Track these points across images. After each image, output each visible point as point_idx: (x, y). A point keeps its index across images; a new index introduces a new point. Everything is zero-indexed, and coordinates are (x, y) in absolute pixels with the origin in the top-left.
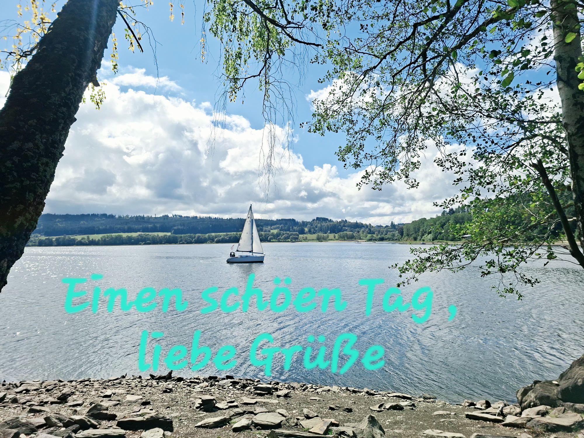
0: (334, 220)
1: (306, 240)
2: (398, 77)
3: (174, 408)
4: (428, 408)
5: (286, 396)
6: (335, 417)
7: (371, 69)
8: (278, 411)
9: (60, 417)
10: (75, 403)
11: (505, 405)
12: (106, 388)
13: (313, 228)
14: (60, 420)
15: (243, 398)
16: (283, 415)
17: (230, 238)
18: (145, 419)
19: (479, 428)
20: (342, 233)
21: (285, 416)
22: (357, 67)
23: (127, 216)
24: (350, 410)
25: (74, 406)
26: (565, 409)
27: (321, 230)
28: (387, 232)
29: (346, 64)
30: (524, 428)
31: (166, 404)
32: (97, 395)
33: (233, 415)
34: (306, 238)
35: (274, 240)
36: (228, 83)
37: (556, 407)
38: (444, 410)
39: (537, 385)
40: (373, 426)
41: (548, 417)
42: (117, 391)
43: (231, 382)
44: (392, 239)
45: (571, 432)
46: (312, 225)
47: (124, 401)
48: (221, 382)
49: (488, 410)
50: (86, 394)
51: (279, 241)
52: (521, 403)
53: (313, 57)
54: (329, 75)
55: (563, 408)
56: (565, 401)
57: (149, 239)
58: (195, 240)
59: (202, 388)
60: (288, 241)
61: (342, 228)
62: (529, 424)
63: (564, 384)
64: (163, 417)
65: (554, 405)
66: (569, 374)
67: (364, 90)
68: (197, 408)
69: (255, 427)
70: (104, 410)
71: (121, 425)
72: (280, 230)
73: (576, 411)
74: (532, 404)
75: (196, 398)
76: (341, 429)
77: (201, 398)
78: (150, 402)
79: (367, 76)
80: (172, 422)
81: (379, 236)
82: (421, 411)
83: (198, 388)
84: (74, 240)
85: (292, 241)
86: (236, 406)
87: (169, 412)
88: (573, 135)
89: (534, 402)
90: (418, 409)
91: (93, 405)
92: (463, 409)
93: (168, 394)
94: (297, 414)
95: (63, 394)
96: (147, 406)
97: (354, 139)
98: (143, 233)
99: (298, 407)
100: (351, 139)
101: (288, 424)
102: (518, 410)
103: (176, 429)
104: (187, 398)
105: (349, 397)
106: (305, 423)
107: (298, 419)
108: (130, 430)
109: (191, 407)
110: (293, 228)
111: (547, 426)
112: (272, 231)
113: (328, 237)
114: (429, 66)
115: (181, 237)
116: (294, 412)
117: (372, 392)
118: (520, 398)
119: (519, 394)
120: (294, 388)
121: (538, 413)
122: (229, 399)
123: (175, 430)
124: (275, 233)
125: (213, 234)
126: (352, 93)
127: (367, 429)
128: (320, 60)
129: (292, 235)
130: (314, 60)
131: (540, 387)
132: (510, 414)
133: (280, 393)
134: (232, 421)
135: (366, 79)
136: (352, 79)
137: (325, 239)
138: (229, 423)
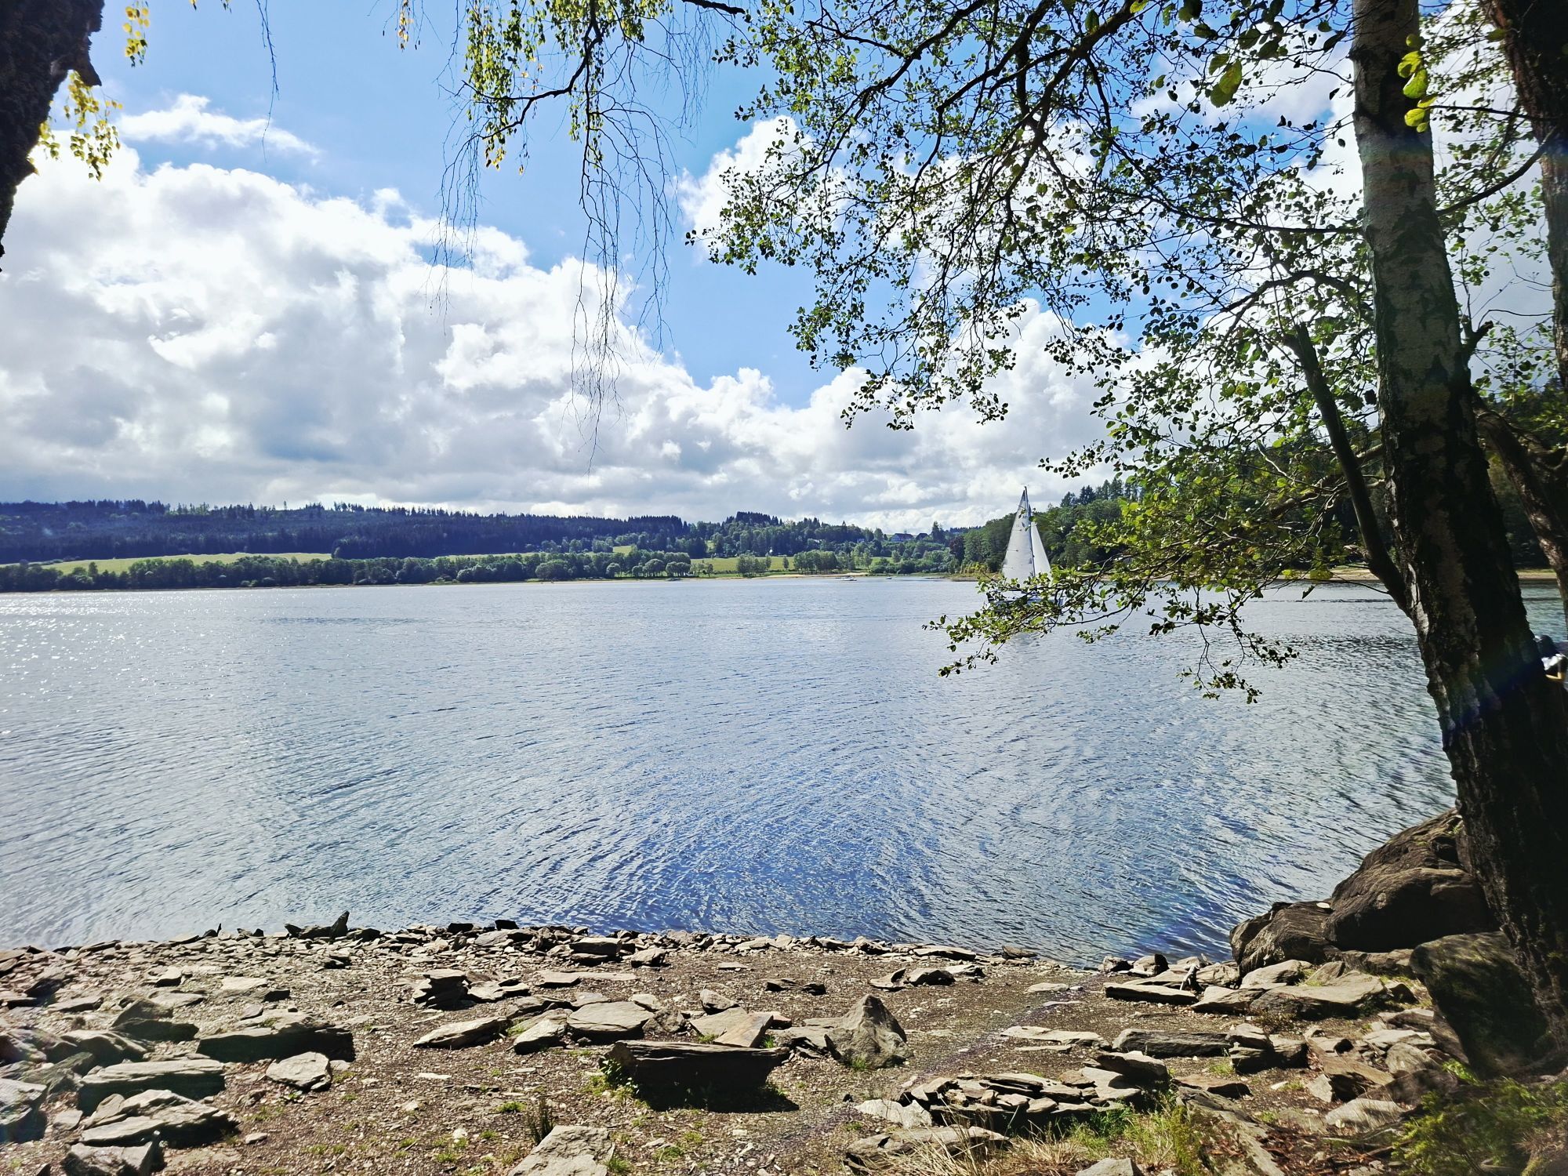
0: (786, 519)
1: (710, 572)
2: (953, 113)
3: (357, 1003)
4: (1014, 977)
5: (656, 963)
6: (783, 1007)
7: (880, 87)
8: (635, 997)
9: (38, 1035)
10: (79, 1002)
11: (1203, 965)
12: (163, 964)
13: (729, 541)
14: (39, 1044)
15: (541, 972)
16: (647, 1008)
17: (500, 567)
18: (275, 1032)
19: (1138, 1017)
20: (804, 554)
21: (654, 1011)
22: (844, 80)
23: (204, 507)
24: (819, 990)
25: (74, 1010)
26: (1343, 966)
27: (750, 545)
28: (922, 549)
29: (812, 70)
30: (1244, 1013)
31: (333, 995)
32: (141, 982)
33: (516, 1014)
34: (711, 567)
35: (623, 574)
36: (482, 113)
37: (1323, 963)
38: (1053, 981)
39: (1281, 912)
40: (876, 1022)
41: (1302, 985)
42: (195, 968)
43: (510, 936)
44: (935, 569)
45: (1355, 1018)
46: (725, 534)
47: (216, 992)
48: (483, 939)
49: (1162, 977)
50: (109, 979)
51: (637, 577)
52: (1240, 956)
53: (720, 43)
54: (765, 98)
55: (1340, 963)
56: (1344, 948)
57: (268, 572)
58: (401, 575)
59: (430, 953)
60: (662, 577)
61: (805, 541)
62: (1256, 1004)
63: (1345, 907)
64: (326, 1025)
65: (1316, 956)
66: (1357, 885)
67: (860, 146)
68: (418, 1000)
69: (574, 1039)
70: (162, 1016)
71: (209, 1048)
72: (640, 547)
73: (1372, 969)
74: (1267, 957)
75: (416, 978)
76: (796, 1032)
77: (427, 976)
78: (288, 992)
79: (870, 106)
80: (350, 1037)
81: (902, 561)
82: (996, 987)
83: (419, 954)
84: (52, 574)
85: (671, 577)
86: (525, 993)
87: (342, 1013)
88: (1386, 258)
89: (1270, 952)
90: (991, 981)
91: (129, 1005)
92: (1101, 978)
93: (338, 973)
94: (685, 1004)
95: (43, 981)
96: (282, 1003)
97: (836, 288)
98: (251, 555)
99: (688, 987)
100: (827, 288)
101: (660, 1029)
102: (1233, 974)
103: (363, 1053)
104: (392, 980)
105: (819, 961)
106: (704, 1024)
107: (687, 1016)
108: (236, 1061)
109: (401, 1000)
110: (673, 540)
111: (1301, 1007)
112: (616, 550)
113: (768, 564)
114: (1034, 84)
115: (362, 566)
116: (677, 999)
117: (877, 946)
118: (1238, 946)
119: (1237, 936)
120: (676, 945)
121: (1280, 979)
122: (503, 977)
123: (359, 1057)
124: (626, 554)
125: (452, 558)
126: (829, 154)
127: (862, 1029)
128: (740, 54)
129: (671, 559)
130: (723, 54)
131: (1287, 916)
132: (1214, 983)
133: (639, 956)
134: (514, 1028)
135: (867, 114)
136: (827, 113)
137: (760, 570)
138: (506, 1034)
